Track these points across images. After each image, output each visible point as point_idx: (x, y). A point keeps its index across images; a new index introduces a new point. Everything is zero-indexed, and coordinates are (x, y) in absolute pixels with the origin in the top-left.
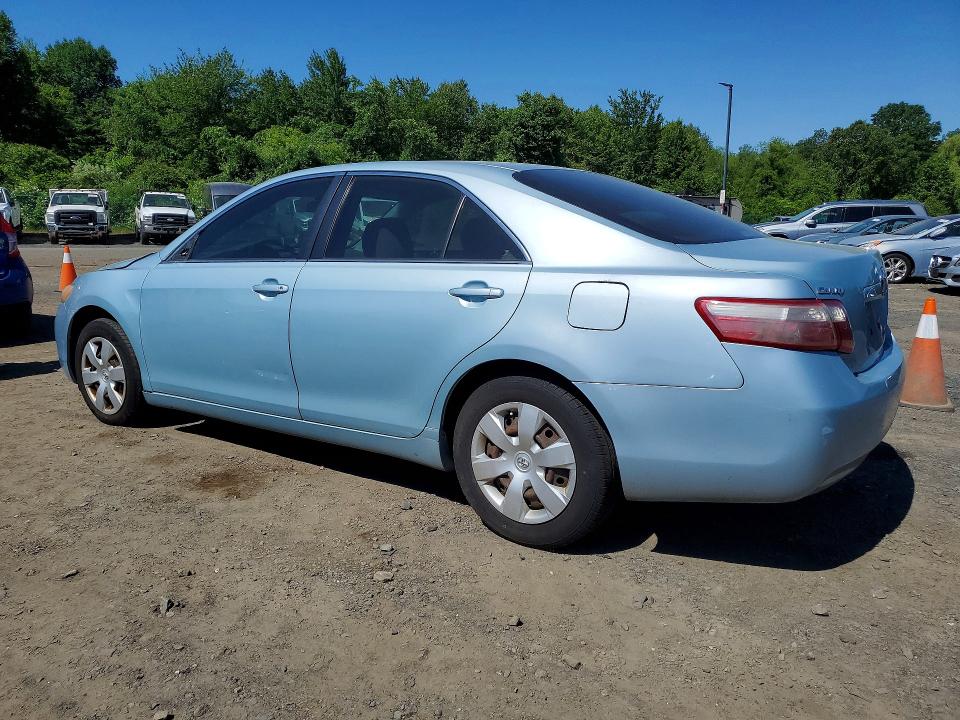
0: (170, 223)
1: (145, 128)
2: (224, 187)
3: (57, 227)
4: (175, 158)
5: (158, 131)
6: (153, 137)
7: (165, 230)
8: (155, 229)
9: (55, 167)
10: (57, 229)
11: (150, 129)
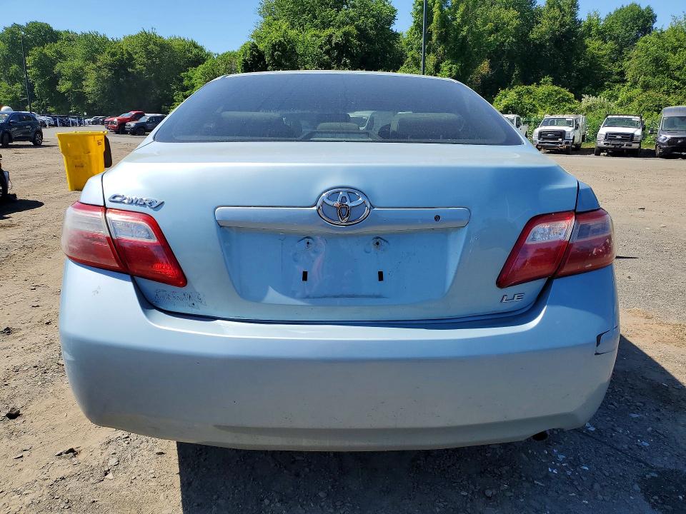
0: (618, 139)
1: (657, 64)
2: (675, 110)
3: (538, 141)
4: (677, 87)
5: (668, 66)
6: (662, 72)
7: (613, 145)
8: (605, 144)
9: (564, 100)
10: (538, 143)
11: (662, 66)
